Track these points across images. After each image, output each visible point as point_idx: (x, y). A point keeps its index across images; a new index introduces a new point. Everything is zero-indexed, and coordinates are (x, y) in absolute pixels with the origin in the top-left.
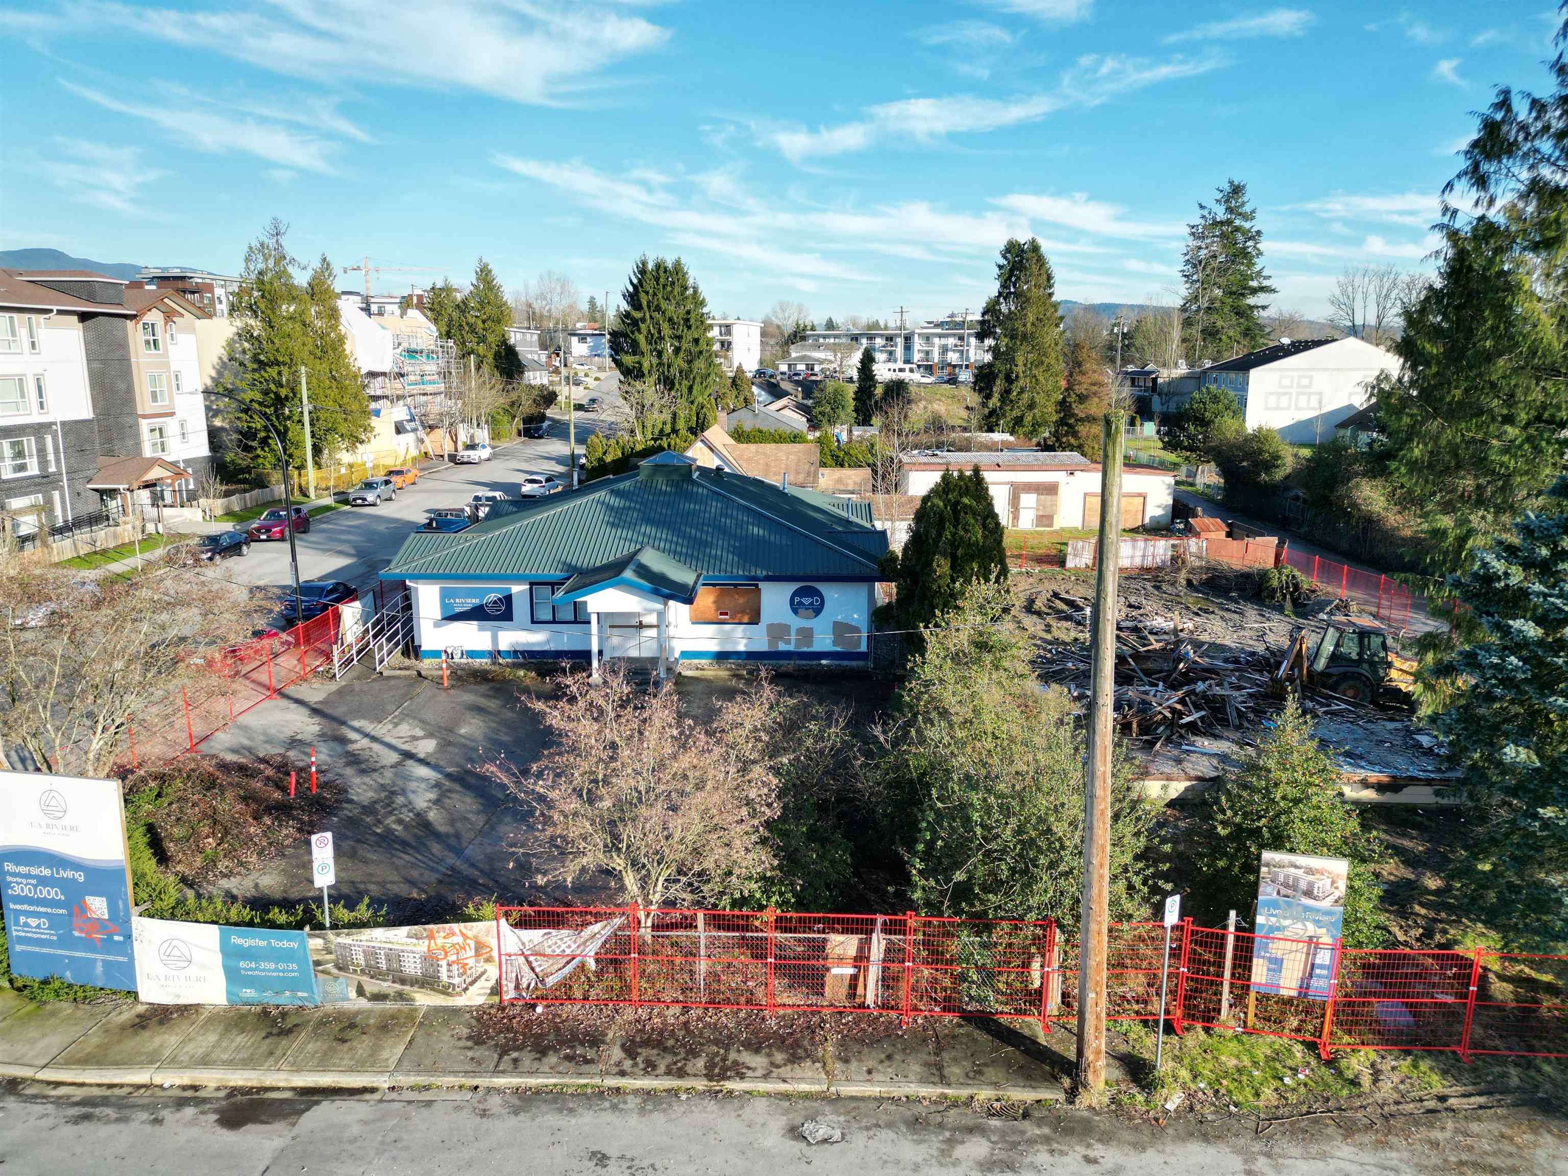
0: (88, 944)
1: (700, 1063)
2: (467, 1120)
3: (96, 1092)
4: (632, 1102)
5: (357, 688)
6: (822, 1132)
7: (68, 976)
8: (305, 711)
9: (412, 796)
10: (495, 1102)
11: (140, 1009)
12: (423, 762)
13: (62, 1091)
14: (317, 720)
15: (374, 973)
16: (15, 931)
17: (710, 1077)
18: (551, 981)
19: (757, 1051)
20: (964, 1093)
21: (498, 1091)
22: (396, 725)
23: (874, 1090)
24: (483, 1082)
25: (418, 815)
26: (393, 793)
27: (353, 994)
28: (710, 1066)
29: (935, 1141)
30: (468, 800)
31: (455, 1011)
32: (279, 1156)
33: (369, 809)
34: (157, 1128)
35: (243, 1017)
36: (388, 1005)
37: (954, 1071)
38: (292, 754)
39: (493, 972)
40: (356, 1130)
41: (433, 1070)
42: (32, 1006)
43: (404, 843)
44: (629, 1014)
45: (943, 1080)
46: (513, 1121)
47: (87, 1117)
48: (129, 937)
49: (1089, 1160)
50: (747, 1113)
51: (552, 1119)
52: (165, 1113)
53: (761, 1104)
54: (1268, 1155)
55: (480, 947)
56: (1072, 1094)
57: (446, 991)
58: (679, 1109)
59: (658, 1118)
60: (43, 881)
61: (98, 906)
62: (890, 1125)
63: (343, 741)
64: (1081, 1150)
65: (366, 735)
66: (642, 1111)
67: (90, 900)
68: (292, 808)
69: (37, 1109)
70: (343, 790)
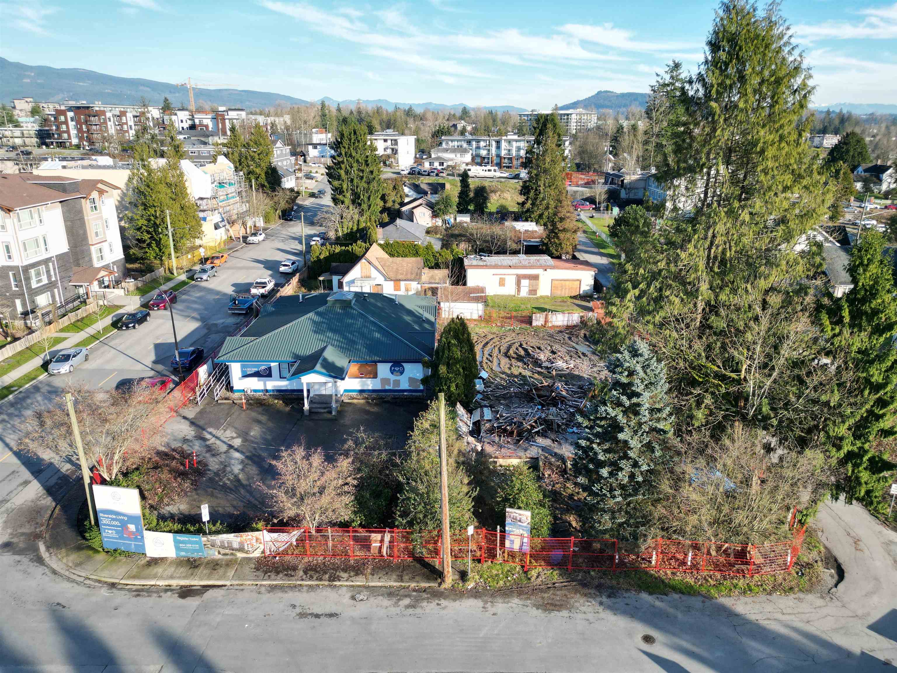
0: (129, 539)
1: (327, 576)
2: (255, 595)
3: (139, 587)
4: (305, 588)
5: (208, 410)
6: (361, 597)
7: (123, 548)
8: (188, 423)
9: (233, 467)
10: (263, 589)
11: (148, 559)
12: (237, 450)
13: (129, 587)
14: (193, 428)
15: (223, 547)
16: (104, 534)
17: (329, 581)
18: (281, 549)
19: (346, 572)
20: (407, 584)
21: (264, 585)
22: (225, 431)
23: (380, 584)
24: (259, 583)
25: (235, 476)
26: (226, 466)
27: (217, 553)
28: (330, 577)
29: (394, 600)
30: (254, 468)
31: (250, 559)
32: (198, 607)
33: (217, 474)
34: (161, 599)
35: (181, 561)
36: (228, 557)
37: (406, 578)
38: (185, 447)
39: (262, 547)
40: (220, 598)
41: (244, 579)
42: (112, 558)
43: (231, 489)
44: (306, 560)
45: (402, 581)
46: (268, 595)
47: (138, 595)
48: (143, 537)
49: (438, 604)
50: (340, 592)
51: (280, 594)
52: (162, 594)
53: (345, 589)
54: (492, 602)
55: (257, 539)
56: (440, 584)
57: (247, 552)
58: (319, 591)
59: (312, 594)
60: (113, 519)
61: (132, 527)
62: (382, 595)
63: (204, 440)
64: (437, 601)
65: (214, 436)
66: (308, 591)
67: (129, 525)
68: (188, 474)
69: (123, 592)
70: (206, 465)
